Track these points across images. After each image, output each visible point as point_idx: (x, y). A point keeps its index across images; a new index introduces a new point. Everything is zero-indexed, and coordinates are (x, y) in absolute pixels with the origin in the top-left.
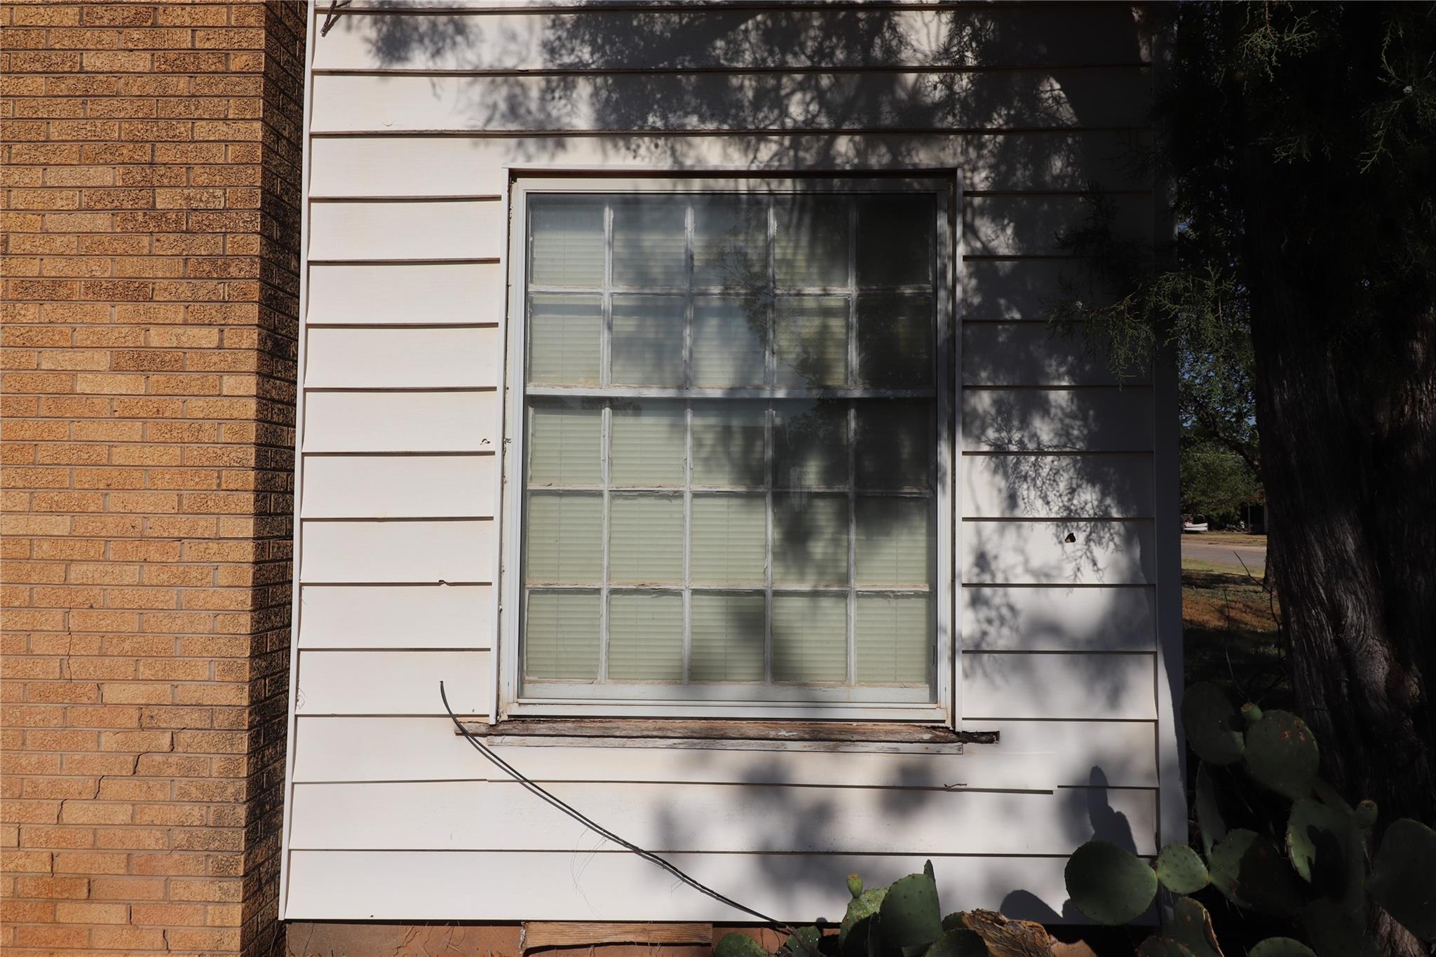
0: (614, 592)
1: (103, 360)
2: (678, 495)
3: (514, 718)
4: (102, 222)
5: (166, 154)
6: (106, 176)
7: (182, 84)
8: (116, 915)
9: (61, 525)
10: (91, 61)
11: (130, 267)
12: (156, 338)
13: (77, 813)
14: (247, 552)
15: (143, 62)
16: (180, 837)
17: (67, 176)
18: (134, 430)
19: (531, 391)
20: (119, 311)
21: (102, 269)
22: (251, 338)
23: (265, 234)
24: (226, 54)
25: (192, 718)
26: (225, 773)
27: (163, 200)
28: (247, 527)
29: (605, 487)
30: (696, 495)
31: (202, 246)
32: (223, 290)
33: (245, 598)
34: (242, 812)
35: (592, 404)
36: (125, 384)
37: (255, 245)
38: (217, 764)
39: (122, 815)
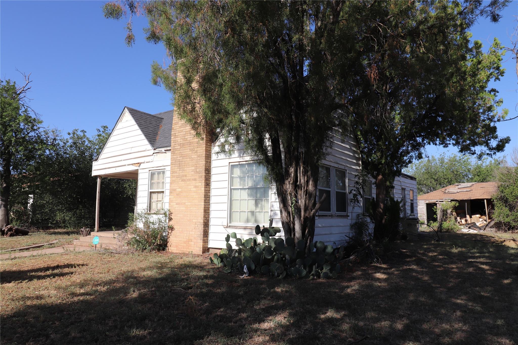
0: (240, 212)
1: (193, 187)
2: (246, 200)
3: (230, 226)
4: (193, 173)
5: (198, 165)
6: (193, 168)
7: (199, 158)
8: (193, 243)
9: (190, 204)
10: (193, 157)
11: (195, 177)
12: (197, 184)
13: (191, 233)
14: (203, 206)
15: (196, 156)
16: (198, 236)
17: (190, 168)
18: (195, 194)
19: (232, 188)
20: (194, 182)
21: (193, 178)
22: (204, 184)
23: (206, 173)
24: (202, 155)
25: (199, 223)
26: (201, 229)
27: (198, 170)
28: (203, 204)
29: (239, 199)
30: (248, 200)
31: (200, 175)
32: (202, 179)
33: (203, 211)
34: (202, 233)
35: (238, 189)
36: (195, 189)
37: (204, 174)
38: (201, 228)
39: (194, 233)
